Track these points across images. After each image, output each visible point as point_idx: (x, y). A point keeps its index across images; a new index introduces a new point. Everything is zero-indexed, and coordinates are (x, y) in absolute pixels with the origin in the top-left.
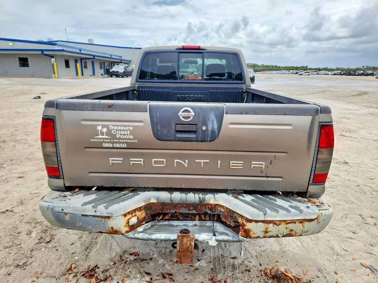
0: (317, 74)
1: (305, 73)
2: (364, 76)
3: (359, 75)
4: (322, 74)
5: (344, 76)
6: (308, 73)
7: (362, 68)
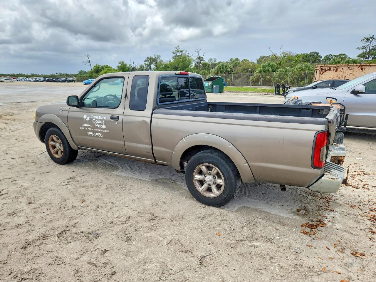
0: (17, 81)
1: (6, 79)
2: (67, 82)
3: (63, 81)
4: (23, 80)
5: (49, 83)
6: (10, 80)
7: (56, 74)
